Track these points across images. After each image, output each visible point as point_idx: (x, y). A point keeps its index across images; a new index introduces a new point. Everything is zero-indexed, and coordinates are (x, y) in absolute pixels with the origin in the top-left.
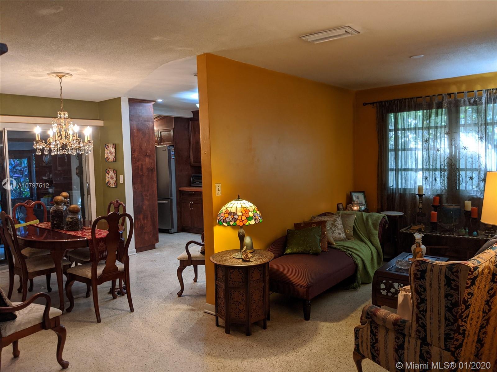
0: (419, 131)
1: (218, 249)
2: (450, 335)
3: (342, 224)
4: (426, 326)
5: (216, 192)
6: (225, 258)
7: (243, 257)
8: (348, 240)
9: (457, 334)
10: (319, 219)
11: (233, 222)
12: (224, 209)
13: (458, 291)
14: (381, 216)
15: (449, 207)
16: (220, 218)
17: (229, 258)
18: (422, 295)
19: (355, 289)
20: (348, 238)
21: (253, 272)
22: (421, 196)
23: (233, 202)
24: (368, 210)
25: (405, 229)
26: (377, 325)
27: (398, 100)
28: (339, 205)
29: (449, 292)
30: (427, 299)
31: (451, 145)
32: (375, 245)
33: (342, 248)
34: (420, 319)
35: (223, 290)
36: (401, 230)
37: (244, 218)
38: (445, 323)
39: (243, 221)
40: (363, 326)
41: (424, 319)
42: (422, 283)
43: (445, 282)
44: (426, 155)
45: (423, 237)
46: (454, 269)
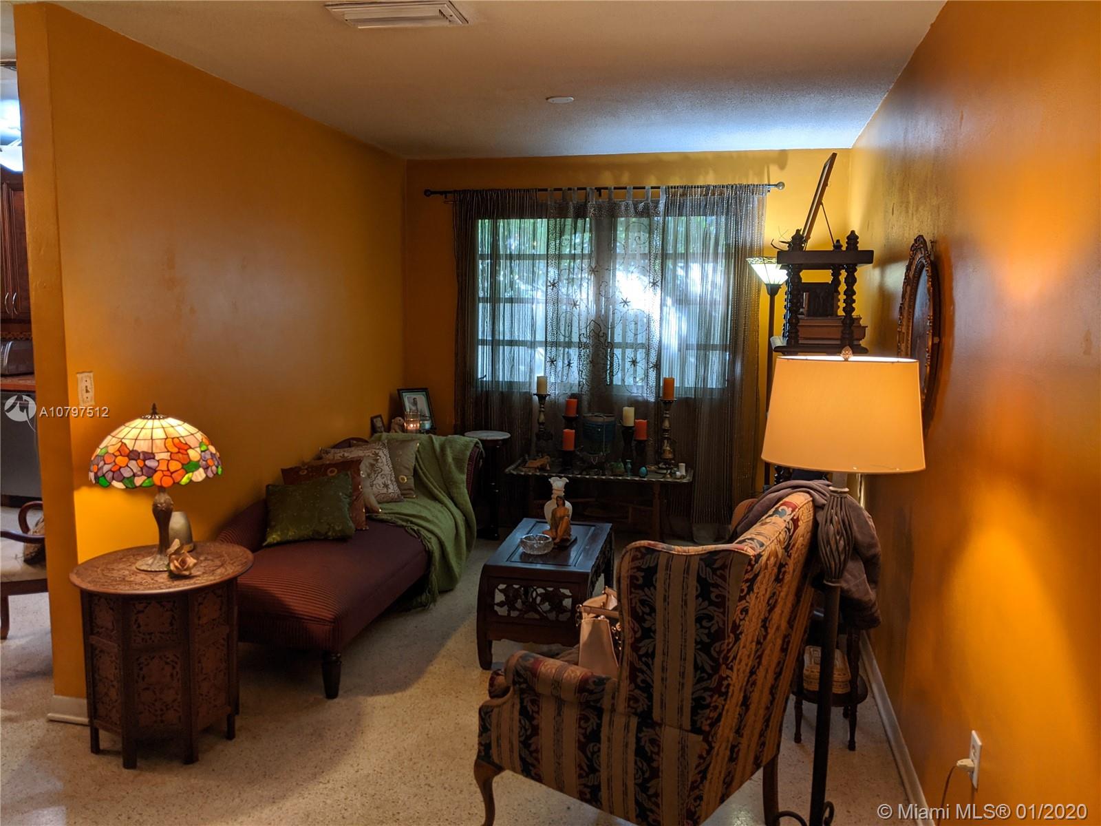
0: (539, 263)
1: (86, 551)
2: (704, 699)
3: (390, 462)
4: (652, 687)
5: (80, 397)
6: (115, 574)
7: (172, 567)
8: (405, 500)
9: (717, 696)
10: (339, 455)
11: (144, 478)
12: (109, 443)
13: (724, 608)
14: (471, 441)
15: (595, 419)
16: (102, 467)
17: (127, 572)
18: (645, 620)
19: (424, 607)
20: (405, 493)
21: (200, 604)
22: (542, 398)
23: (139, 422)
24: (435, 429)
25: (513, 467)
26: (538, 695)
27: (498, 190)
28: (375, 420)
29: (705, 611)
30: (655, 630)
31: (598, 294)
32: (461, 507)
33: (398, 518)
34: (639, 672)
35: (114, 658)
36: (507, 470)
37: (175, 466)
38: (695, 677)
39: (172, 473)
40: (500, 701)
41: (648, 672)
42: (646, 595)
43: (697, 590)
44: (553, 313)
45: (566, 486)
46: (718, 561)
